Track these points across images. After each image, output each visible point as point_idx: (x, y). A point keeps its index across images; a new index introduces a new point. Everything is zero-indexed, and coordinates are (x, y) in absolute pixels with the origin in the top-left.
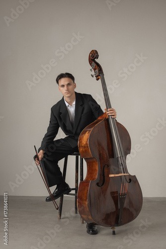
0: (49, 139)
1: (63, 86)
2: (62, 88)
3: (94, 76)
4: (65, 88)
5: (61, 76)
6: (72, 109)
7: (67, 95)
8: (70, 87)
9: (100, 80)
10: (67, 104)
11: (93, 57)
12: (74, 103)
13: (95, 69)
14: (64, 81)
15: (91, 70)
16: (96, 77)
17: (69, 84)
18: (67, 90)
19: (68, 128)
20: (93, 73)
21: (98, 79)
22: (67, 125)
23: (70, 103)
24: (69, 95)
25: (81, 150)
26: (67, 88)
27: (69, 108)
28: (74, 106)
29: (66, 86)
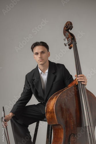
0: (20, 103)
1: (37, 54)
2: (36, 56)
3: (67, 45)
4: (39, 56)
5: (36, 44)
6: (44, 77)
7: (40, 63)
8: (44, 55)
9: (72, 49)
10: (40, 71)
11: (67, 28)
12: (47, 71)
13: (68, 38)
14: (38, 49)
15: (65, 40)
16: (69, 45)
17: (42, 52)
18: (41, 58)
19: (39, 95)
20: (66, 42)
21: (70, 48)
22: (39, 91)
23: (43, 71)
24: (42, 63)
25: (48, 116)
26: (41, 56)
27: (42, 75)
28: (47, 74)
29: (39, 54)
